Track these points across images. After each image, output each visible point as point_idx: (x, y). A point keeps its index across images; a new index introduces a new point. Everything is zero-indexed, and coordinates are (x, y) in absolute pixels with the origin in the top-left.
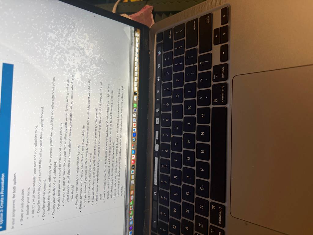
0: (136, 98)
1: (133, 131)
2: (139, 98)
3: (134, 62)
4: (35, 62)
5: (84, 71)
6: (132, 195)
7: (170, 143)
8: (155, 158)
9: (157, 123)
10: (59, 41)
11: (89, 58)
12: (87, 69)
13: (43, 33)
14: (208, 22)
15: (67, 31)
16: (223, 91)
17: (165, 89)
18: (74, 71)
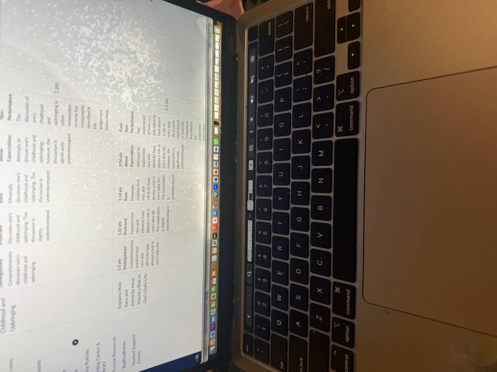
0: (217, 130)
1: (214, 181)
2: (223, 129)
3: (214, 72)
4: (62, 71)
5: (136, 87)
6: (214, 277)
7: (271, 198)
8: (249, 221)
9: (251, 168)
10: (98, 40)
11: (144, 66)
12: (141, 83)
13: (72, 27)
14: (329, 7)
15: (109, 23)
16: (352, 113)
17: (262, 115)
18: (122, 87)
